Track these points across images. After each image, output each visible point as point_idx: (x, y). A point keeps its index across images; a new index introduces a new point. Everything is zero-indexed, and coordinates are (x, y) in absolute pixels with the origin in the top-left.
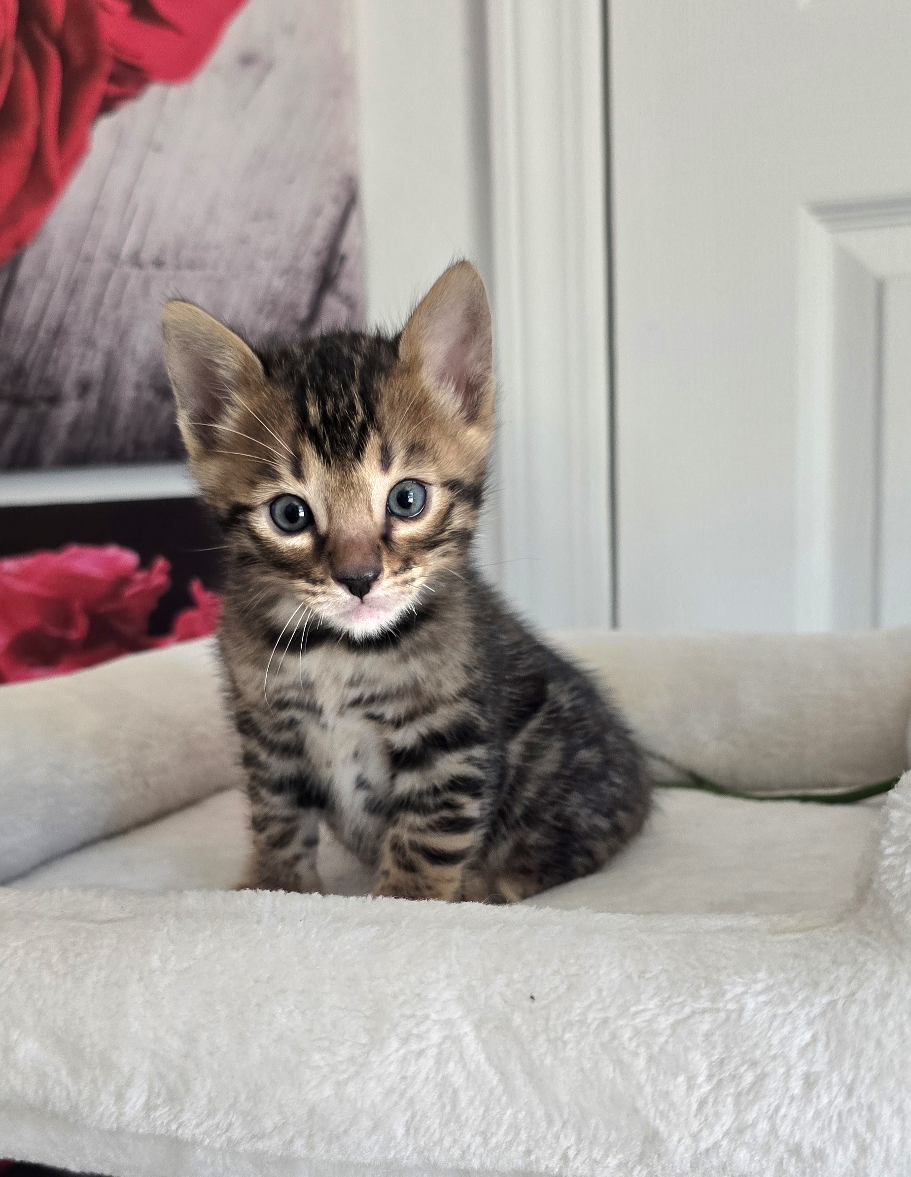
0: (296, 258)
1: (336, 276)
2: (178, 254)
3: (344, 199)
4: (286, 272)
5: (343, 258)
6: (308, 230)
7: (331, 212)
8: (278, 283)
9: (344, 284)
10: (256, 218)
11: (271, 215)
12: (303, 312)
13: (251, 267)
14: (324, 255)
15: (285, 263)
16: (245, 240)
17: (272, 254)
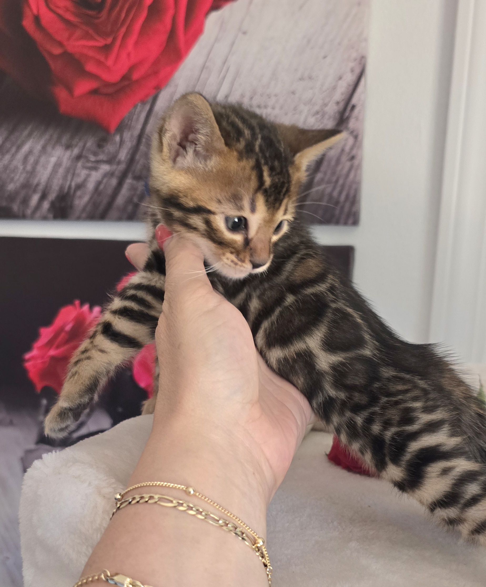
0: (324, 105)
1: (348, 118)
2: (251, 98)
3: (358, 71)
4: (317, 113)
5: (353, 107)
6: (334, 88)
7: (350, 78)
8: (311, 120)
9: (352, 124)
10: (301, 79)
11: (310, 78)
13: (295, 109)
14: (342, 105)
15: (317, 108)
16: (293, 93)
17: (310, 102)
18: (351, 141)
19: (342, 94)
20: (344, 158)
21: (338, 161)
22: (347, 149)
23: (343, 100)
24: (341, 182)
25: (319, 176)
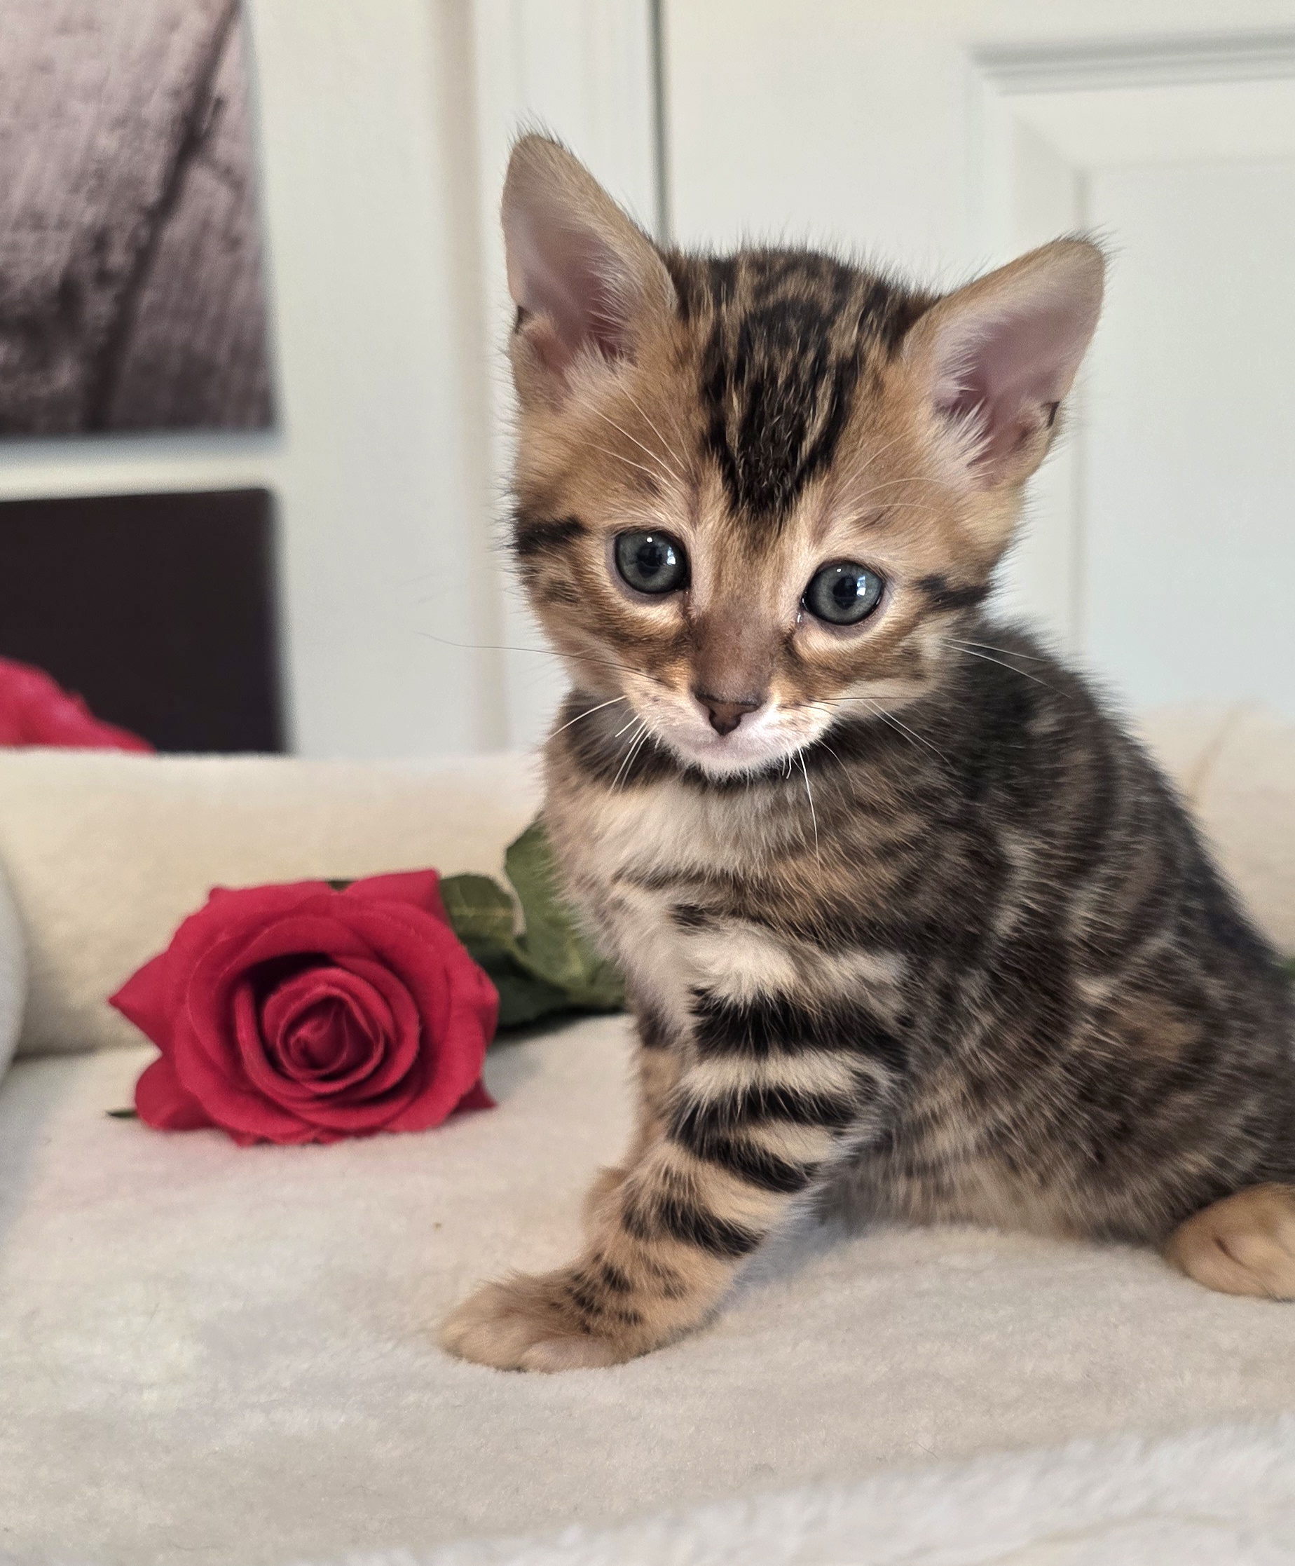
0: (139, 100)
1: (209, 134)
4: (120, 122)
5: (220, 104)
6: (157, 53)
7: (196, 24)
8: (108, 142)
9: (223, 147)
10: (65, 28)
11: (90, 25)
12: (152, 194)
13: (58, 112)
14: (188, 96)
15: (117, 109)
16: (45, 67)
17: (94, 92)
18: (222, 196)
19: (186, 70)
20: (213, 247)
21: (196, 253)
22: (218, 217)
23: (191, 85)
24: (212, 311)
25: (148, 298)
